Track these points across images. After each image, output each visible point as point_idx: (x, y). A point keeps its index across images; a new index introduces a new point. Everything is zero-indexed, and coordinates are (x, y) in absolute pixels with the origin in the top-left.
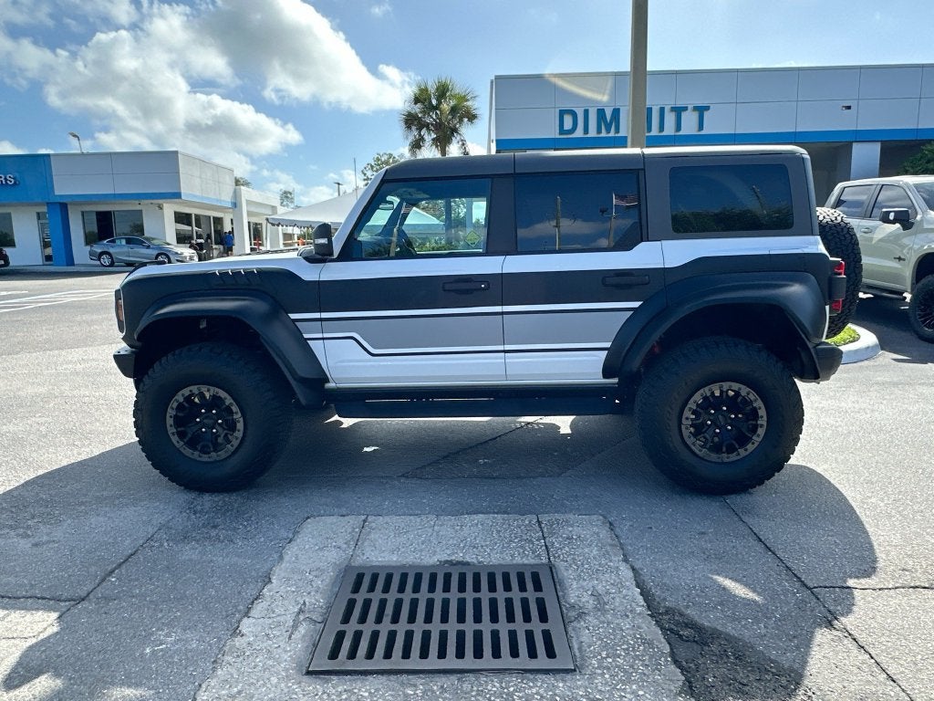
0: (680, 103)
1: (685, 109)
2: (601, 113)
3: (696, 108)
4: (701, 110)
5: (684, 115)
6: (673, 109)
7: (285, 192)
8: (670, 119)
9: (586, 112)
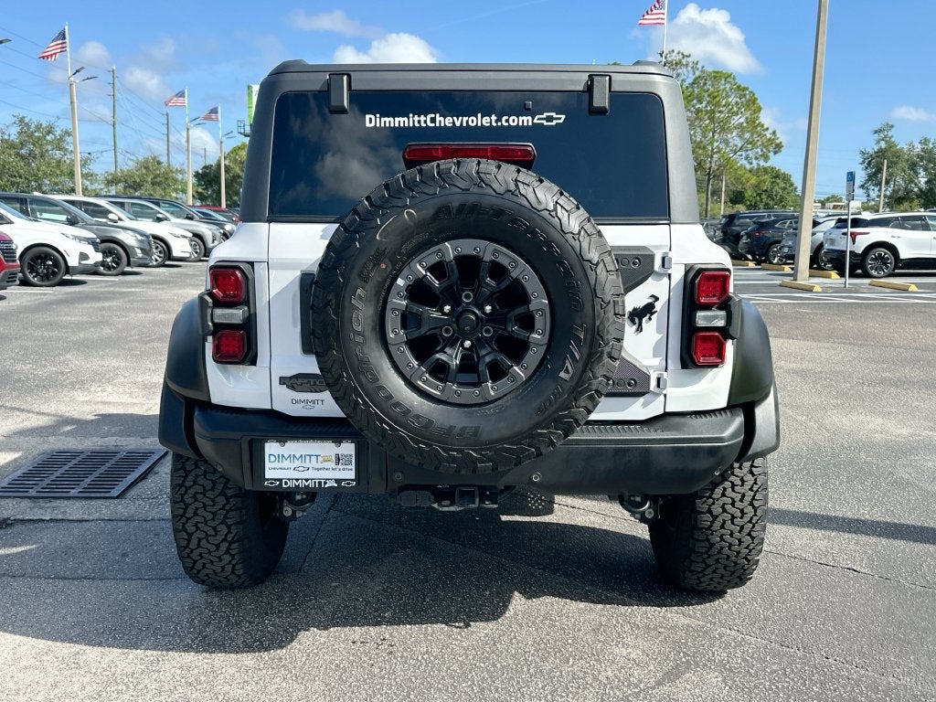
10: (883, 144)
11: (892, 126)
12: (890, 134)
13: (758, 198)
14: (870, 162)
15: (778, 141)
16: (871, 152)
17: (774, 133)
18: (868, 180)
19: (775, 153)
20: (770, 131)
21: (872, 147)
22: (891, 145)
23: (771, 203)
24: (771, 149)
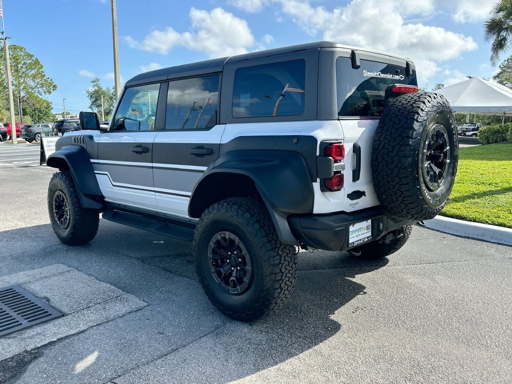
7: (439, 85)
10: (96, 88)
11: (99, 80)
12: (99, 83)
13: (34, 113)
14: (91, 96)
15: (54, 84)
16: (92, 91)
17: (51, 80)
18: (92, 105)
19: (54, 90)
20: (50, 79)
21: (92, 89)
22: (100, 89)
23: (41, 115)
24: (51, 88)
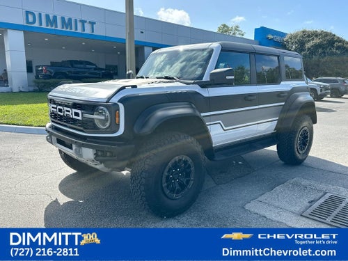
0: (83, 19)
1: (86, 22)
2: (47, 16)
3: (90, 22)
4: (92, 24)
5: (86, 24)
6: (81, 21)
8: (79, 25)
9: (40, 15)
